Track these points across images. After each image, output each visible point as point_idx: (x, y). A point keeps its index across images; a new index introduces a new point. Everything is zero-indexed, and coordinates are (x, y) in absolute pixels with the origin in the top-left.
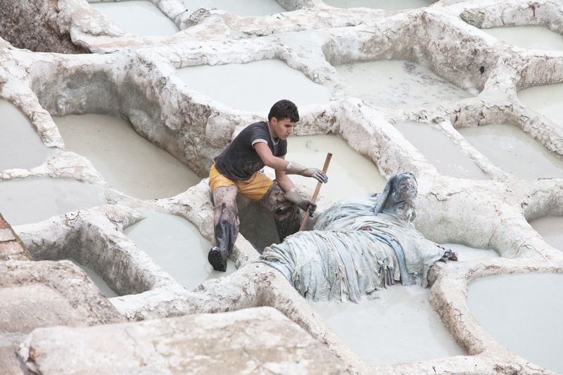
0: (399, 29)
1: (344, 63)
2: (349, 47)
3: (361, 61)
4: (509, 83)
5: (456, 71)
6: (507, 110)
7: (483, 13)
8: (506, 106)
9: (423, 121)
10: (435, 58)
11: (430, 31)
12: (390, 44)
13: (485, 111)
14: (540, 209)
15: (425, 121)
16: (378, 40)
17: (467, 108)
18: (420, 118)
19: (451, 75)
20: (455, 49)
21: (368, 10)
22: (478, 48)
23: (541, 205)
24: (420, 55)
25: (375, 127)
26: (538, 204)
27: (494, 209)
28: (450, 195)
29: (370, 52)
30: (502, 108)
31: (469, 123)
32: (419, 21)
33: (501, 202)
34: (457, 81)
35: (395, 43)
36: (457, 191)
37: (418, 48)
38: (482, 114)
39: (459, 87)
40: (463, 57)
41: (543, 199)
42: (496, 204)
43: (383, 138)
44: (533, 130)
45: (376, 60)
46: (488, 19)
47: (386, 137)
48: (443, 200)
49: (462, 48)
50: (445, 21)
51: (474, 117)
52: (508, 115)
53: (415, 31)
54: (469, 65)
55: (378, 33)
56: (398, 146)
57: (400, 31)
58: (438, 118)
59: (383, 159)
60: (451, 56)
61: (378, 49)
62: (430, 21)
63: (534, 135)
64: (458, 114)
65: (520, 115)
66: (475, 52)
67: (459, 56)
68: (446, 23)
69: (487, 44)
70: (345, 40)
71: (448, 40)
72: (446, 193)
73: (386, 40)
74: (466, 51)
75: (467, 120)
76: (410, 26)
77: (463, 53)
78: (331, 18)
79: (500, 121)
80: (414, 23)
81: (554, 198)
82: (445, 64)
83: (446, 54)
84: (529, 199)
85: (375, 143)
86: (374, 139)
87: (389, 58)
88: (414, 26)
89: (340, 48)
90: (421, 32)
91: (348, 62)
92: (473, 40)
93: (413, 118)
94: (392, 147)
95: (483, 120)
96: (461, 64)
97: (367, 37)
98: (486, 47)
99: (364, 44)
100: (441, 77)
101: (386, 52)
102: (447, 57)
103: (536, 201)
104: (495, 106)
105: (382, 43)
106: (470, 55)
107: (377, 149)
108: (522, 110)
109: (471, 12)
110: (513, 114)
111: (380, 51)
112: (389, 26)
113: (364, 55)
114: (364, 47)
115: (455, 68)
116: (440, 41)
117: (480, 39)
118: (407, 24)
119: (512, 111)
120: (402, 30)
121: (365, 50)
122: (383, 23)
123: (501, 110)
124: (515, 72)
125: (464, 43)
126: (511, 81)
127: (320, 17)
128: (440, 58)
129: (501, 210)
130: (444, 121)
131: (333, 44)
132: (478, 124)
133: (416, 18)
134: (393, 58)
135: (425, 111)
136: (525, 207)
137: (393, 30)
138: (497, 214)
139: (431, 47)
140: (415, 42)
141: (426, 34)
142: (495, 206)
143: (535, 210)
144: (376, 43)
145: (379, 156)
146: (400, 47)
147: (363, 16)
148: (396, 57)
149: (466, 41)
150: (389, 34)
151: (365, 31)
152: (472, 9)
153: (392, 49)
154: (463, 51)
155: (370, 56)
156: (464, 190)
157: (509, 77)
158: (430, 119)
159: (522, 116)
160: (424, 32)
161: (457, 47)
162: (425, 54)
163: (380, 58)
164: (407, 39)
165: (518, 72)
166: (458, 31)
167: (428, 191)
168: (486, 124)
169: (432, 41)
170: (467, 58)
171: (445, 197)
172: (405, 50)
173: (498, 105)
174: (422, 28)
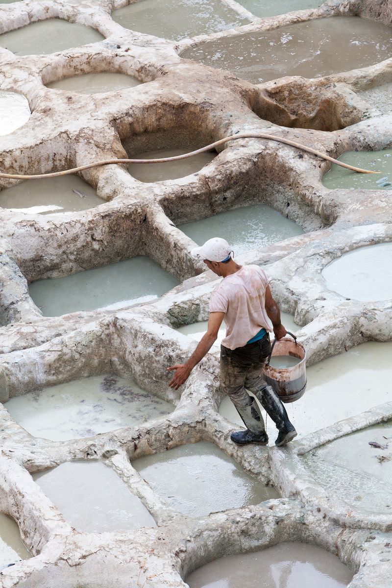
0: (91, 341)
1: (29, 391)
2: (30, 372)
3: (49, 384)
4: (204, 392)
5: (157, 382)
6: (199, 427)
7: (197, 305)
8: (197, 422)
9: (92, 457)
10: (134, 370)
11: (124, 340)
12: (84, 360)
13: (171, 431)
14: (210, 551)
15: (95, 456)
16: (66, 357)
17: (148, 432)
18: (88, 454)
19: (152, 387)
20: (148, 357)
21: (85, 314)
22: (172, 354)
23: (210, 547)
24: (120, 367)
25: (10, 482)
26: (206, 545)
27: (138, 566)
28: (84, 557)
29: (61, 372)
30: (193, 425)
31: (155, 449)
32: (112, 329)
33: (147, 555)
34: (160, 393)
35: (89, 357)
36: (93, 551)
37: (116, 359)
38: (168, 436)
39: (163, 399)
40: (159, 366)
41: (211, 539)
42: (141, 559)
43: (18, 495)
44: (228, 446)
45: (70, 381)
46: (204, 310)
47: (20, 493)
48: (76, 565)
49: (156, 355)
50: (136, 326)
51: (160, 441)
52: (200, 431)
53: (110, 341)
54: (168, 373)
55: (66, 350)
56: (31, 503)
57: (93, 344)
58: (108, 451)
59: (21, 520)
60: (147, 366)
61: (68, 368)
62: (121, 328)
63: (229, 452)
64: (137, 442)
65: (213, 430)
66: (170, 359)
67: (155, 365)
68: (138, 328)
69: (181, 348)
70: (24, 365)
71: (142, 349)
72: (79, 555)
73: (77, 356)
74: (160, 358)
75: (151, 445)
76: (103, 336)
77: (159, 361)
78: (36, 332)
79: (193, 440)
80: (107, 332)
81: (226, 536)
82: (144, 375)
83: (142, 364)
84: (189, 544)
85: (12, 501)
86: (12, 497)
87: (86, 375)
88: (108, 335)
89: (20, 376)
90: (116, 342)
91: (34, 390)
92: (166, 345)
93: (80, 455)
94: (26, 505)
95: (170, 443)
96: (159, 373)
97: (51, 357)
98: (179, 352)
99: (50, 365)
100: (144, 389)
101: (80, 369)
102: (143, 367)
103: (203, 543)
104: (184, 424)
105: (73, 360)
106: (166, 363)
107: (15, 509)
108: (216, 424)
109: (182, 305)
110: (206, 429)
111: (71, 370)
112: (78, 339)
113: (52, 378)
114: (50, 368)
115: (154, 379)
116: (134, 349)
117: (173, 343)
118: (99, 334)
119: (205, 426)
120: (94, 342)
121: (53, 372)
122: (71, 338)
123: (192, 427)
124: (212, 378)
125: (157, 350)
126: (206, 390)
127: (22, 334)
128: (137, 369)
129: (147, 566)
130: (116, 454)
131: (8, 372)
132: (167, 449)
133: (108, 325)
134: (90, 375)
135: (94, 445)
136: (183, 555)
137: (84, 343)
138: (143, 571)
139: (129, 357)
140: (112, 353)
141: (121, 343)
142: (139, 562)
143: (203, 554)
144: (65, 362)
145: (18, 515)
146: (96, 361)
147: (76, 322)
148: (93, 372)
149: (160, 346)
150: (79, 349)
151: (49, 351)
152: (183, 303)
153: (86, 365)
154: (157, 359)
155: (60, 377)
156: (102, 548)
157: (204, 384)
158: (100, 453)
159: (216, 431)
160: (119, 341)
161: (151, 354)
162: (126, 365)
163: (74, 377)
164: (102, 351)
165: (216, 377)
166: (150, 336)
167: (58, 557)
168: (176, 446)
169: (128, 350)
170: (164, 366)
171: (77, 561)
172: (102, 363)
173: (188, 421)
174: (116, 336)
